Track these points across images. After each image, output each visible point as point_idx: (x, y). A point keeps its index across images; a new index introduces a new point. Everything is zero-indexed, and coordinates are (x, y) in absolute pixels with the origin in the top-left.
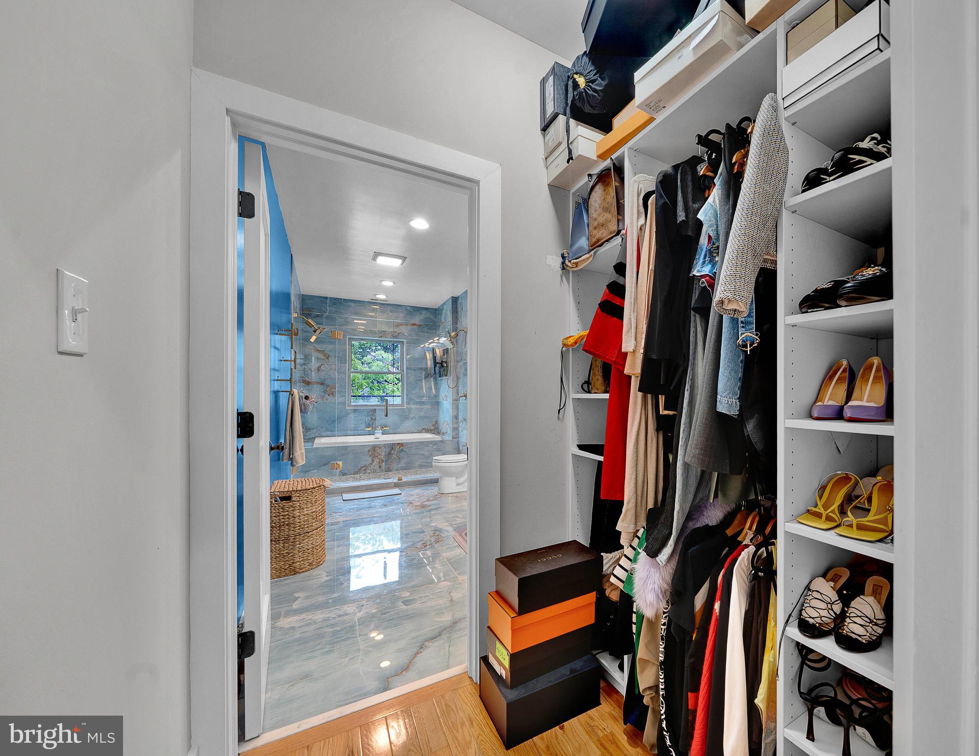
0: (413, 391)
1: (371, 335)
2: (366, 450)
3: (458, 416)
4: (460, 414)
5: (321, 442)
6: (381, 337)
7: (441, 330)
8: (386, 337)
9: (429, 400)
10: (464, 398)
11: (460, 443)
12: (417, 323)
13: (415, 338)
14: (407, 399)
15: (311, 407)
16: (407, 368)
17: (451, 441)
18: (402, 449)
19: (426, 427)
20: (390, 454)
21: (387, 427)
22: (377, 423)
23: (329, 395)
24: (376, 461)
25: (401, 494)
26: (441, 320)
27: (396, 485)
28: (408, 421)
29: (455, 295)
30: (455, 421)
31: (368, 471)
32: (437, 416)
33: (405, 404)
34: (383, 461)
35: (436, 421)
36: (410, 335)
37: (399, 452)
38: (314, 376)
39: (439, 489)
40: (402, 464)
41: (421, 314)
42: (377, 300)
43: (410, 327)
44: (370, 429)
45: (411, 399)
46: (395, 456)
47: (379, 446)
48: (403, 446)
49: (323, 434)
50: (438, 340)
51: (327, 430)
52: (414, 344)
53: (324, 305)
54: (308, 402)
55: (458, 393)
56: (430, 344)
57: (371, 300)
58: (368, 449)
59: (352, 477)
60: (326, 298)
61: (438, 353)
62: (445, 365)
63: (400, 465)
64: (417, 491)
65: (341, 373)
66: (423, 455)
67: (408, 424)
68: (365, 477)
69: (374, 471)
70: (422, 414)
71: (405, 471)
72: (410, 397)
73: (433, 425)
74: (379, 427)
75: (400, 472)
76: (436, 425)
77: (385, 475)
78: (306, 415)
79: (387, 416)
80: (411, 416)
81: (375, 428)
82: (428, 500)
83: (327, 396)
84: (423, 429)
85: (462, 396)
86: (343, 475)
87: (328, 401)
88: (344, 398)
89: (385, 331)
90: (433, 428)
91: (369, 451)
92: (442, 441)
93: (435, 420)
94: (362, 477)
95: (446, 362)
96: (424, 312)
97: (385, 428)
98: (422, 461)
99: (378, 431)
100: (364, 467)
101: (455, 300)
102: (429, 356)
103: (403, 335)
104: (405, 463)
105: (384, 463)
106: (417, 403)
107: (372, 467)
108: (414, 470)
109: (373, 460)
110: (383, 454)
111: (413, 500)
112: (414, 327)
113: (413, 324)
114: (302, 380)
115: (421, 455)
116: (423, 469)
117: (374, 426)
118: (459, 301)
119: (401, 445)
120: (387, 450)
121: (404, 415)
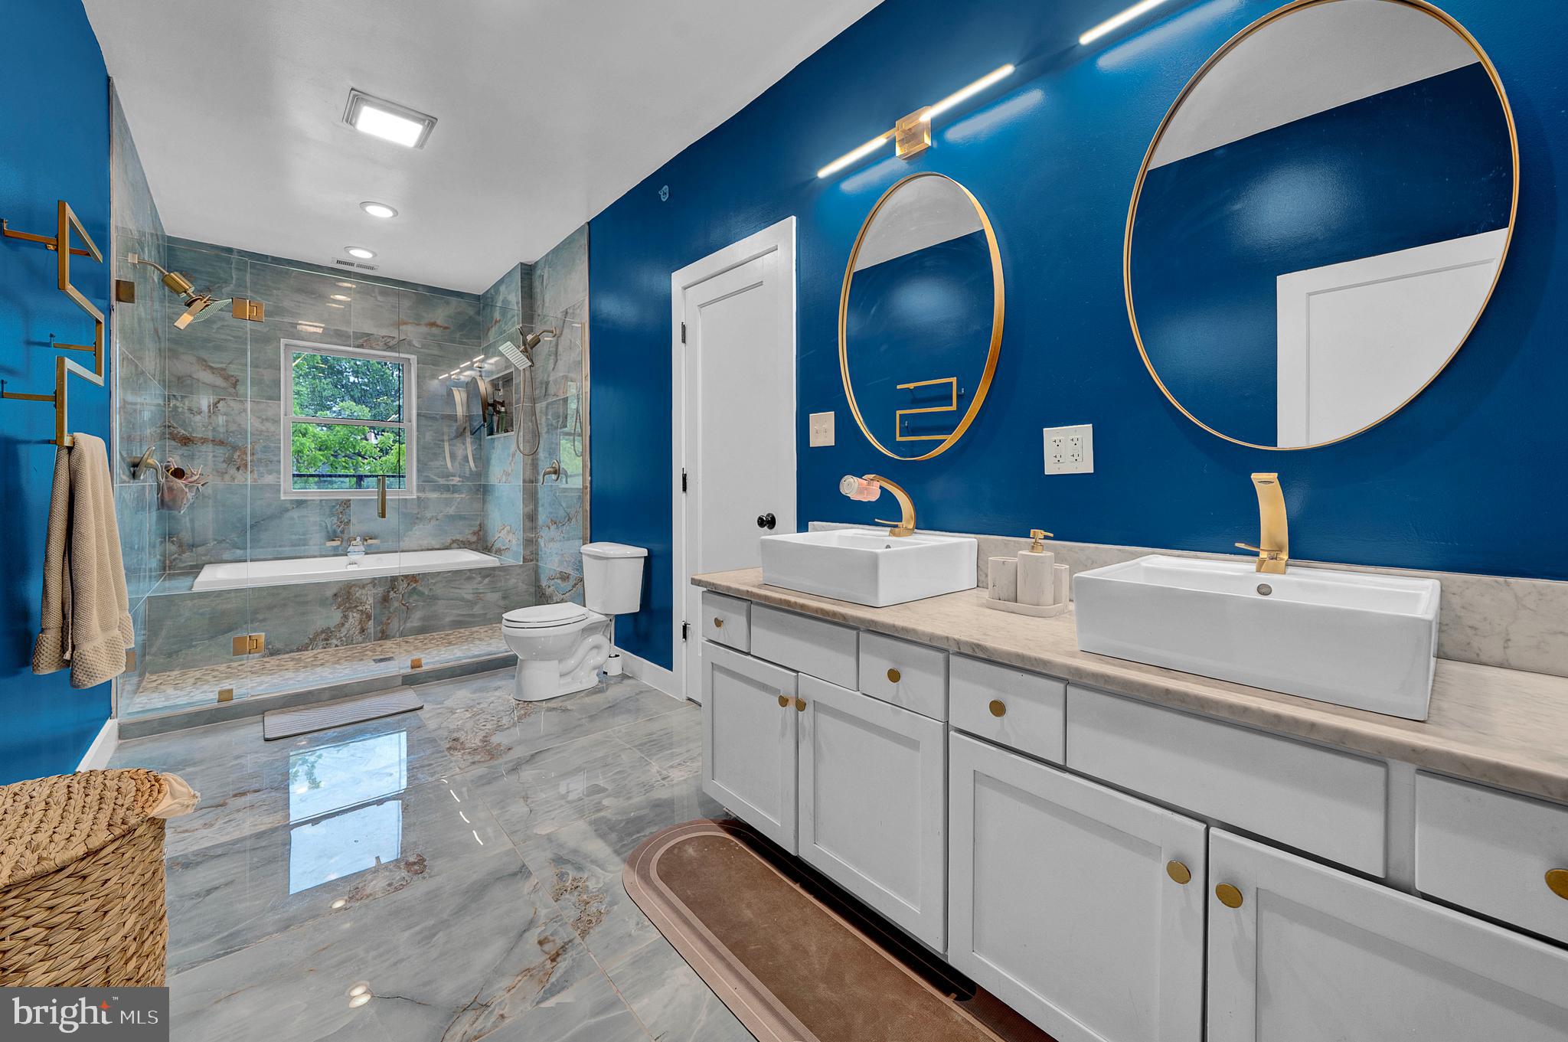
0: (432, 463)
1: (339, 342)
2: (329, 593)
3: (536, 515)
4: (540, 509)
5: (216, 577)
6: (361, 346)
7: (491, 339)
8: (372, 348)
9: (463, 482)
10: (554, 477)
11: (540, 571)
12: (439, 322)
13: (436, 352)
14: (418, 478)
15: (190, 495)
16: (419, 415)
17: (521, 566)
18: (415, 588)
19: (459, 537)
20: (385, 599)
21: (375, 538)
22: (355, 528)
23: (238, 469)
24: (354, 618)
25: (421, 708)
26: (492, 318)
27: (409, 681)
28: (421, 526)
29: (531, 258)
30: (529, 524)
31: (334, 642)
32: (483, 514)
33: (415, 488)
34: (369, 617)
35: (480, 525)
36: (423, 346)
37: (406, 596)
38: (198, 426)
39: (520, 688)
40: (415, 621)
41: (448, 303)
42: (352, 265)
43: (423, 329)
44: (336, 543)
45: (428, 480)
46: (396, 604)
47: (361, 584)
48: (416, 581)
49: (226, 556)
50: (482, 361)
51: (235, 546)
52: (433, 365)
53: (224, 265)
54: (180, 483)
55: (535, 466)
56: (463, 370)
57: (339, 262)
58: (334, 591)
59: (293, 659)
60: (229, 250)
61: (483, 387)
62: (503, 409)
63: (409, 625)
64: (460, 695)
65: (267, 420)
66: (462, 599)
67: (420, 533)
68: (327, 657)
69: (349, 641)
70: (451, 511)
71: (421, 637)
72: (425, 474)
73: (474, 533)
74: (358, 539)
75: (411, 638)
76: (481, 533)
77: (374, 651)
78: (175, 512)
79: (383, 515)
80: (429, 515)
81: (349, 540)
82: (499, 728)
83: (233, 471)
84: (454, 541)
85: (549, 473)
86: (272, 654)
87: (236, 482)
88: (275, 475)
89: (368, 335)
90: (474, 539)
91: (335, 595)
92: (501, 568)
93: (478, 523)
94: (320, 656)
95: (502, 404)
96: (453, 300)
97: (370, 541)
98: (459, 612)
99: (356, 549)
100: (322, 632)
101: (528, 271)
102: (459, 396)
103: (410, 344)
104: (420, 619)
105: (371, 623)
106: (439, 488)
107: (344, 631)
108: (442, 633)
109: (346, 617)
110: (371, 601)
111: (458, 730)
112: (434, 330)
113: (433, 324)
114: (170, 433)
115: (456, 599)
116: (462, 630)
117: (346, 537)
118: (538, 272)
119: (412, 578)
120: (380, 590)
121: (413, 515)
